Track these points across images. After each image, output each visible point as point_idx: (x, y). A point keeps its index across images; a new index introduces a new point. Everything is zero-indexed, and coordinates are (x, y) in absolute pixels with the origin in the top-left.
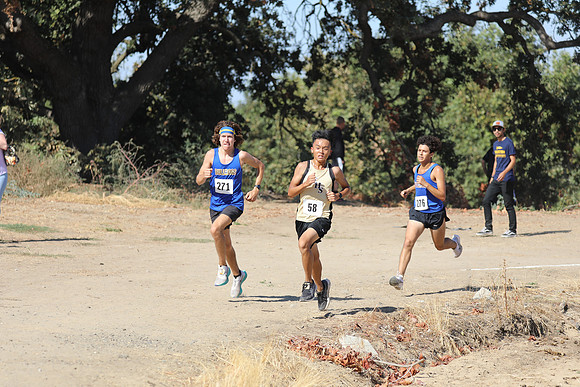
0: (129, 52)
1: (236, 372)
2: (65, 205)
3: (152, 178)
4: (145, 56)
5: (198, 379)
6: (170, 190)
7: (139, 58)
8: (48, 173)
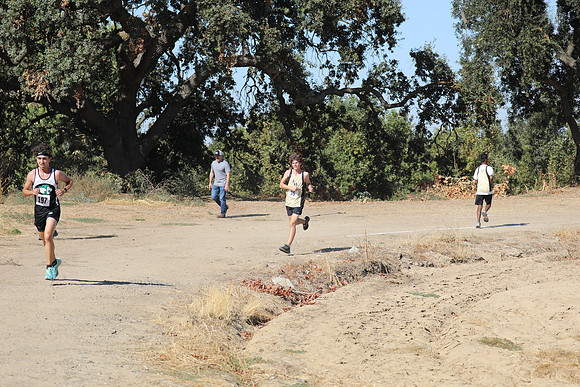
0: (147, 117)
1: (213, 300)
2: (112, 206)
3: (160, 189)
4: (155, 119)
5: (191, 305)
6: (172, 196)
7: (152, 120)
8: (102, 188)
